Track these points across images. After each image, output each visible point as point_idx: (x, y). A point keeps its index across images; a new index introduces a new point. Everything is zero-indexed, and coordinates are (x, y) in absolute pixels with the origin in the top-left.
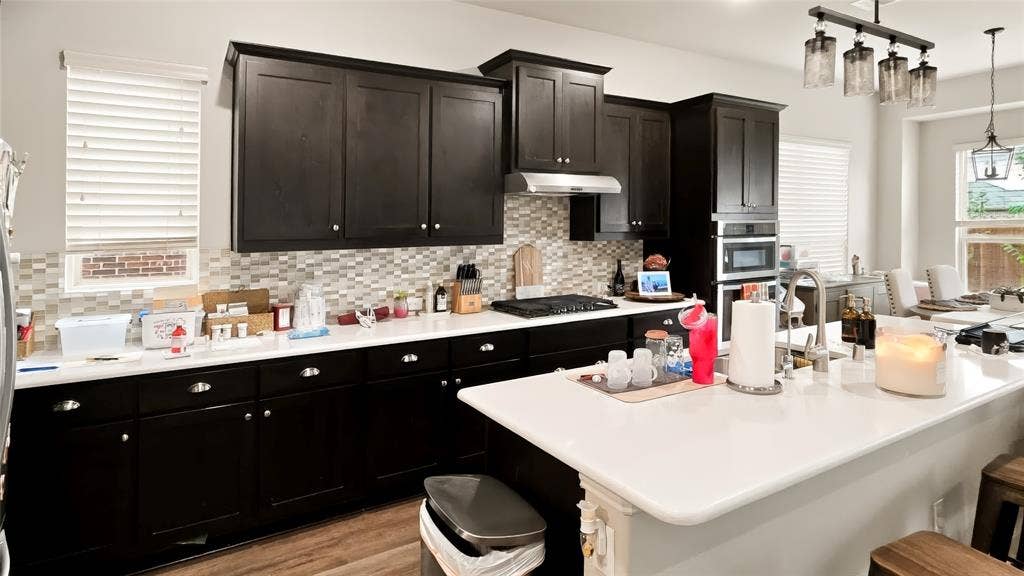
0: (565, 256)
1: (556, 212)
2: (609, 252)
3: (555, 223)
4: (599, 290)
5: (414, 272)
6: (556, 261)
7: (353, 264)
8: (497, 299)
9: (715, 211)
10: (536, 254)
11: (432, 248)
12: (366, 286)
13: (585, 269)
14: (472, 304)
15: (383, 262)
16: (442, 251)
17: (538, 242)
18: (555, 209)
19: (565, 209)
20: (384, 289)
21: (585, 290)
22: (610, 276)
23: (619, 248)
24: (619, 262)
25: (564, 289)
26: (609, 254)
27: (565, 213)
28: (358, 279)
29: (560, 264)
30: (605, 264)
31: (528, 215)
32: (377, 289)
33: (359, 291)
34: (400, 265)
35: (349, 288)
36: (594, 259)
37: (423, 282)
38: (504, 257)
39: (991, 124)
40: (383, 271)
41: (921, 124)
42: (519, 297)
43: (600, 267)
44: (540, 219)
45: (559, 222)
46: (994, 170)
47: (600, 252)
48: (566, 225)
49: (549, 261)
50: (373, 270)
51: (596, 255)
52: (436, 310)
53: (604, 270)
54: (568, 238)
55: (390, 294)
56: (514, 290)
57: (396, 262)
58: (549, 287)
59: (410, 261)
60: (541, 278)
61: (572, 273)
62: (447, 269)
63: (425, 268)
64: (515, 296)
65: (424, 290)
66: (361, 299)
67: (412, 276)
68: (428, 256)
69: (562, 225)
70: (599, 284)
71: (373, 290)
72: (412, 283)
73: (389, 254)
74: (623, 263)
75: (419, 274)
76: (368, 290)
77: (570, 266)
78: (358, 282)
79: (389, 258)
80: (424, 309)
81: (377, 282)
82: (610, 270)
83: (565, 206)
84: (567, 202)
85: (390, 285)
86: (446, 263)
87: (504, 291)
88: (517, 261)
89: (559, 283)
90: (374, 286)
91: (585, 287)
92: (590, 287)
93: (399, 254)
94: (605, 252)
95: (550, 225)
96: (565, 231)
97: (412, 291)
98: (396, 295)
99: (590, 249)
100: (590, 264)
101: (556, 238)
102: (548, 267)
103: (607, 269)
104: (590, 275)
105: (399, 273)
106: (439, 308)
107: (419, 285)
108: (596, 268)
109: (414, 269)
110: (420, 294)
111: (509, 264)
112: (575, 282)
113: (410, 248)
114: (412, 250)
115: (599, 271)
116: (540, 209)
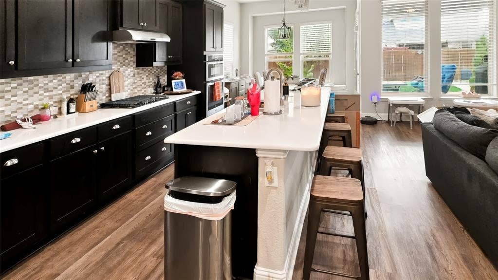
0: (134, 75)
1: (129, 52)
2: (153, 72)
3: (129, 59)
4: (149, 92)
5: (52, 91)
6: (130, 79)
7: (9, 88)
8: (101, 102)
9: (205, 51)
10: (121, 76)
11: (63, 75)
12: (19, 103)
13: (143, 82)
14: (92, 106)
15: (31, 86)
16: (69, 77)
17: (121, 69)
18: (129, 51)
19: (133, 51)
20: (33, 104)
21: (143, 93)
22: (153, 85)
23: (157, 70)
24: (158, 77)
25: (134, 93)
26: (153, 74)
27: (133, 53)
28: (13, 99)
29: (131, 80)
30: (151, 79)
31: (116, 54)
32: (27, 104)
33: (14, 106)
34: (43, 87)
35: (6, 105)
36: (147, 76)
37: (59, 97)
38: (104, 78)
39: (284, 19)
40: (31, 92)
41: (254, 17)
42: (113, 100)
43: (150, 81)
44: (122, 56)
45: (131, 57)
46: (285, 35)
47: (149, 72)
48: (134, 59)
49: (126, 79)
50: (25, 92)
51: (147, 74)
52: (68, 113)
53: (151, 82)
54: (135, 66)
55: (36, 107)
56: (110, 96)
57: (40, 85)
58: (127, 93)
59: (50, 84)
60: (124, 88)
61: (137, 84)
62: (72, 87)
63: (59, 87)
64: (111, 100)
65: (60, 102)
66: (16, 112)
67: (51, 93)
68: (61, 80)
69: (132, 59)
70: (149, 89)
71: (24, 105)
72: (51, 98)
73: (35, 80)
74: (160, 77)
75: (55, 92)
76: (20, 106)
77: (136, 81)
78: (13, 101)
79: (35, 83)
80: (60, 113)
81: (27, 99)
82: (154, 81)
83: (134, 49)
84: (135, 47)
85: (36, 100)
86: (72, 84)
87: (105, 97)
88: (111, 80)
89: (132, 90)
90: (25, 102)
91: (143, 91)
92: (145, 91)
93: (42, 80)
94: (151, 72)
95: (127, 59)
96: (134, 63)
97: (51, 103)
98: (40, 107)
99: (145, 72)
100: (145, 79)
101: (130, 66)
102: (126, 82)
103: (152, 81)
104: (145, 84)
105: (42, 92)
106: (71, 111)
107: (56, 99)
108: (147, 81)
109: (52, 89)
110: (56, 104)
111: (107, 82)
112: (139, 89)
113: (49, 76)
114: (51, 77)
115: (149, 82)
116: (122, 50)
